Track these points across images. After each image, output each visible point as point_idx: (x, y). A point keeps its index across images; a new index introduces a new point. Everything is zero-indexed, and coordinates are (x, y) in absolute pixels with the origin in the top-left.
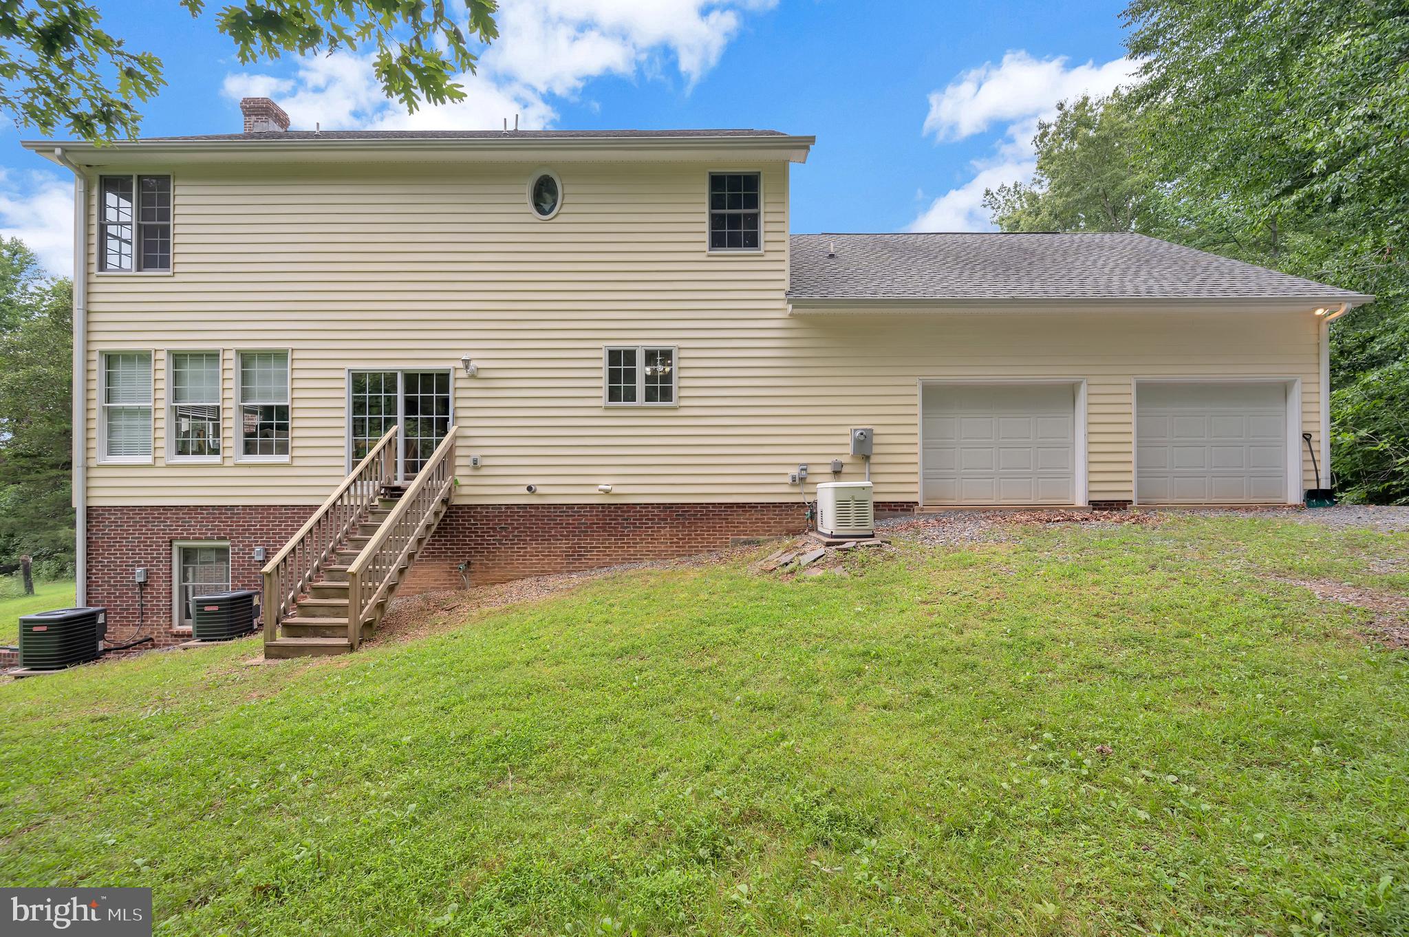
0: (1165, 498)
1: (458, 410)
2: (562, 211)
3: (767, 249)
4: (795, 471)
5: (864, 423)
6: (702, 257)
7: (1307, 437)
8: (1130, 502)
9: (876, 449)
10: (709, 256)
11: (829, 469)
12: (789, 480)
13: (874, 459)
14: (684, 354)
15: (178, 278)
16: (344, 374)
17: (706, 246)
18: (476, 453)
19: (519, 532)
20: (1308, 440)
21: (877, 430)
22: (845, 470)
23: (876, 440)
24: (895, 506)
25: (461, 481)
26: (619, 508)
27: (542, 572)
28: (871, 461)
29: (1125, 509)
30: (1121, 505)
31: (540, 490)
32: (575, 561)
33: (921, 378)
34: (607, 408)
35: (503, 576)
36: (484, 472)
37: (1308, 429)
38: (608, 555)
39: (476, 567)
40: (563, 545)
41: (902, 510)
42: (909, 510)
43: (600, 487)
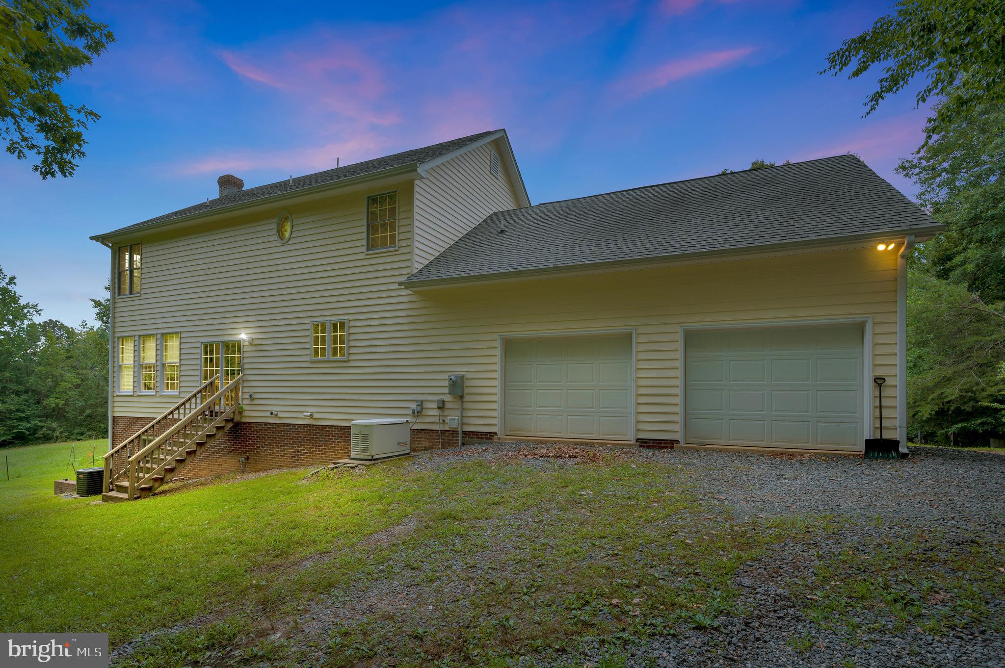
0: (721, 439)
1: (245, 365)
2: (292, 236)
3: (400, 245)
4: (414, 406)
5: (459, 370)
6: (363, 256)
7: (879, 382)
8: (677, 441)
9: (467, 391)
10: (367, 255)
11: (435, 405)
12: (410, 412)
13: (466, 398)
14: (352, 324)
15: (144, 297)
16: (198, 345)
17: (364, 249)
18: (252, 391)
19: (271, 440)
20: (880, 385)
21: (468, 376)
22: (447, 405)
23: (467, 383)
24: (481, 435)
25: (245, 407)
26: (318, 428)
27: (281, 466)
28: (465, 400)
29: (672, 448)
31: (280, 415)
32: (296, 461)
33: (499, 334)
34: (312, 362)
35: (263, 467)
36: (255, 402)
37: (880, 372)
38: (312, 458)
39: (251, 460)
40: (290, 450)
41: (486, 438)
42: (491, 439)
43: (305, 414)
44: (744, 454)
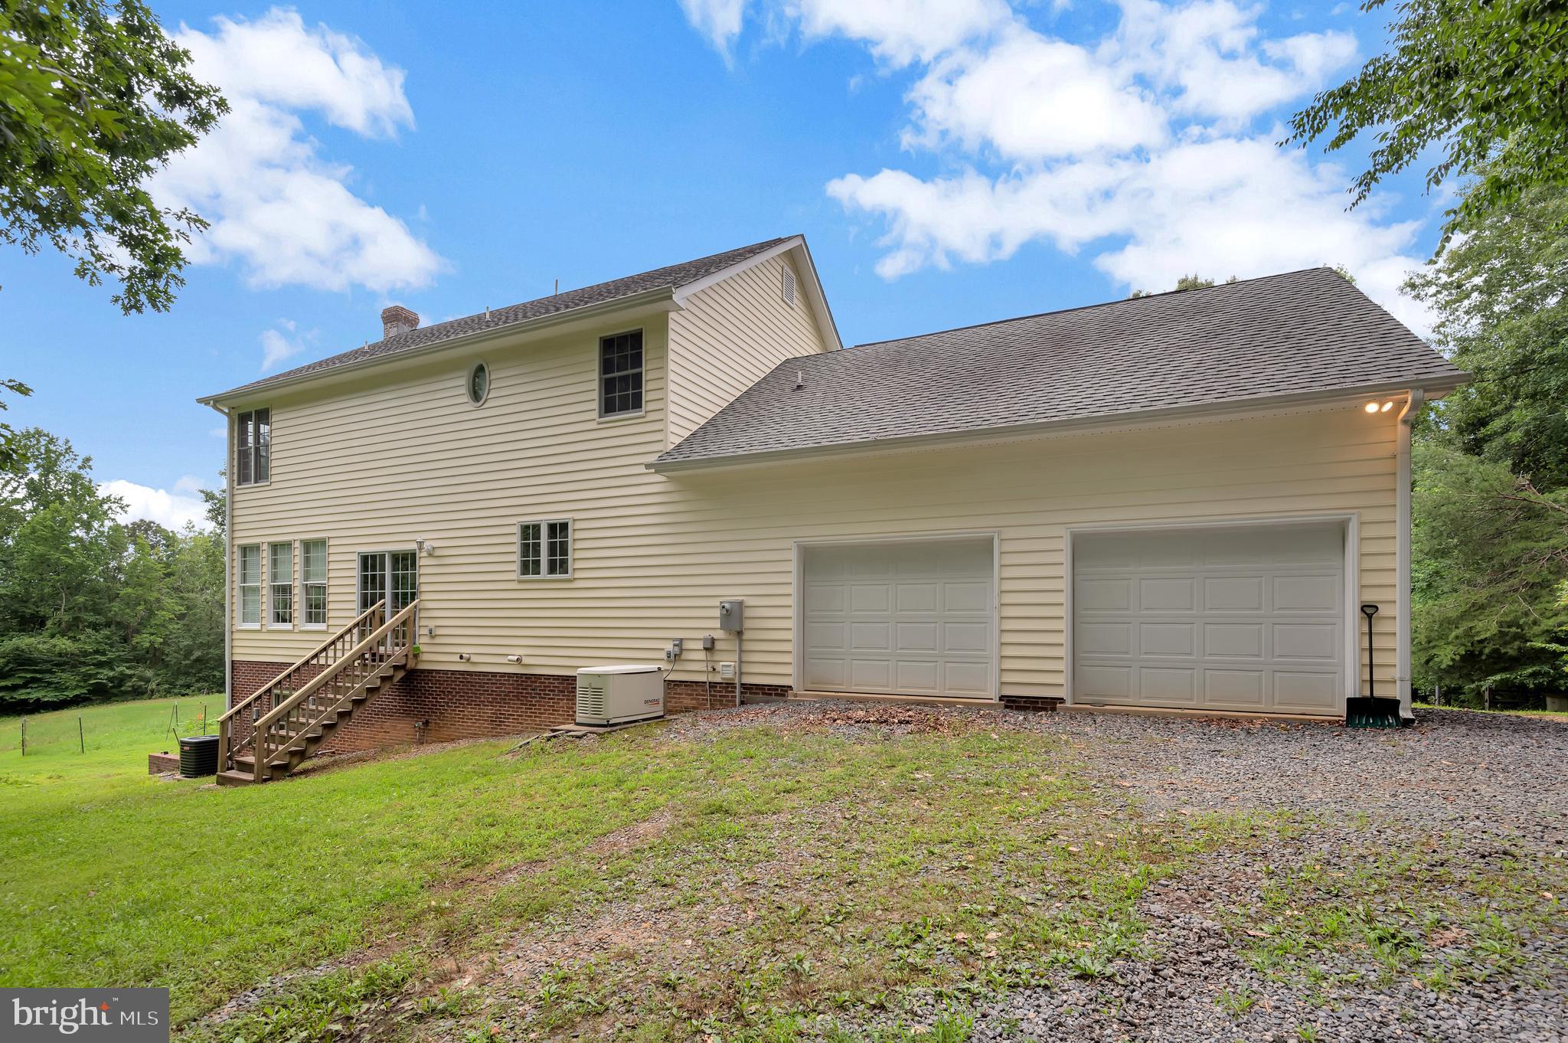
0: (1127, 697)
1: (422, 585)
2: (489, 397)
3: (648, 409)
4: (669, 646)
5: (735, 594)
6: (593, 425)
7: (1369, 611)
8: (1062, 700)
9: (748, 624)
10: (599, 423)
11: (700, 645)
12: (663, 655)
13: (747, 635)
14: (578, 525)
15: (274, 486)
16: (355, 557)
17: (595, 415)
18: (432, 624)
19: (460, 696)
20: (1370, 616)
21: (750, 602)
22: (719, 646)
23: (748, 613)
24: (769, 690)
25: (423, 648)
26: (529, 678)
27: (475, 734)
28: (745, 637)
29: (1054, 709)
30: (1047, 705)
31: (474, 659)
32: (497, 728)
33: (795, 540)
34: (520, 582)
35: (450, 735)
36: (438, 640)
37: (1370, 597)
38: (520, 723)
39: (432, 726)
40: (489, 711)
41: (776, 695)
42: (784, 695)
43: (510, 657)
44: (1162, 720)
